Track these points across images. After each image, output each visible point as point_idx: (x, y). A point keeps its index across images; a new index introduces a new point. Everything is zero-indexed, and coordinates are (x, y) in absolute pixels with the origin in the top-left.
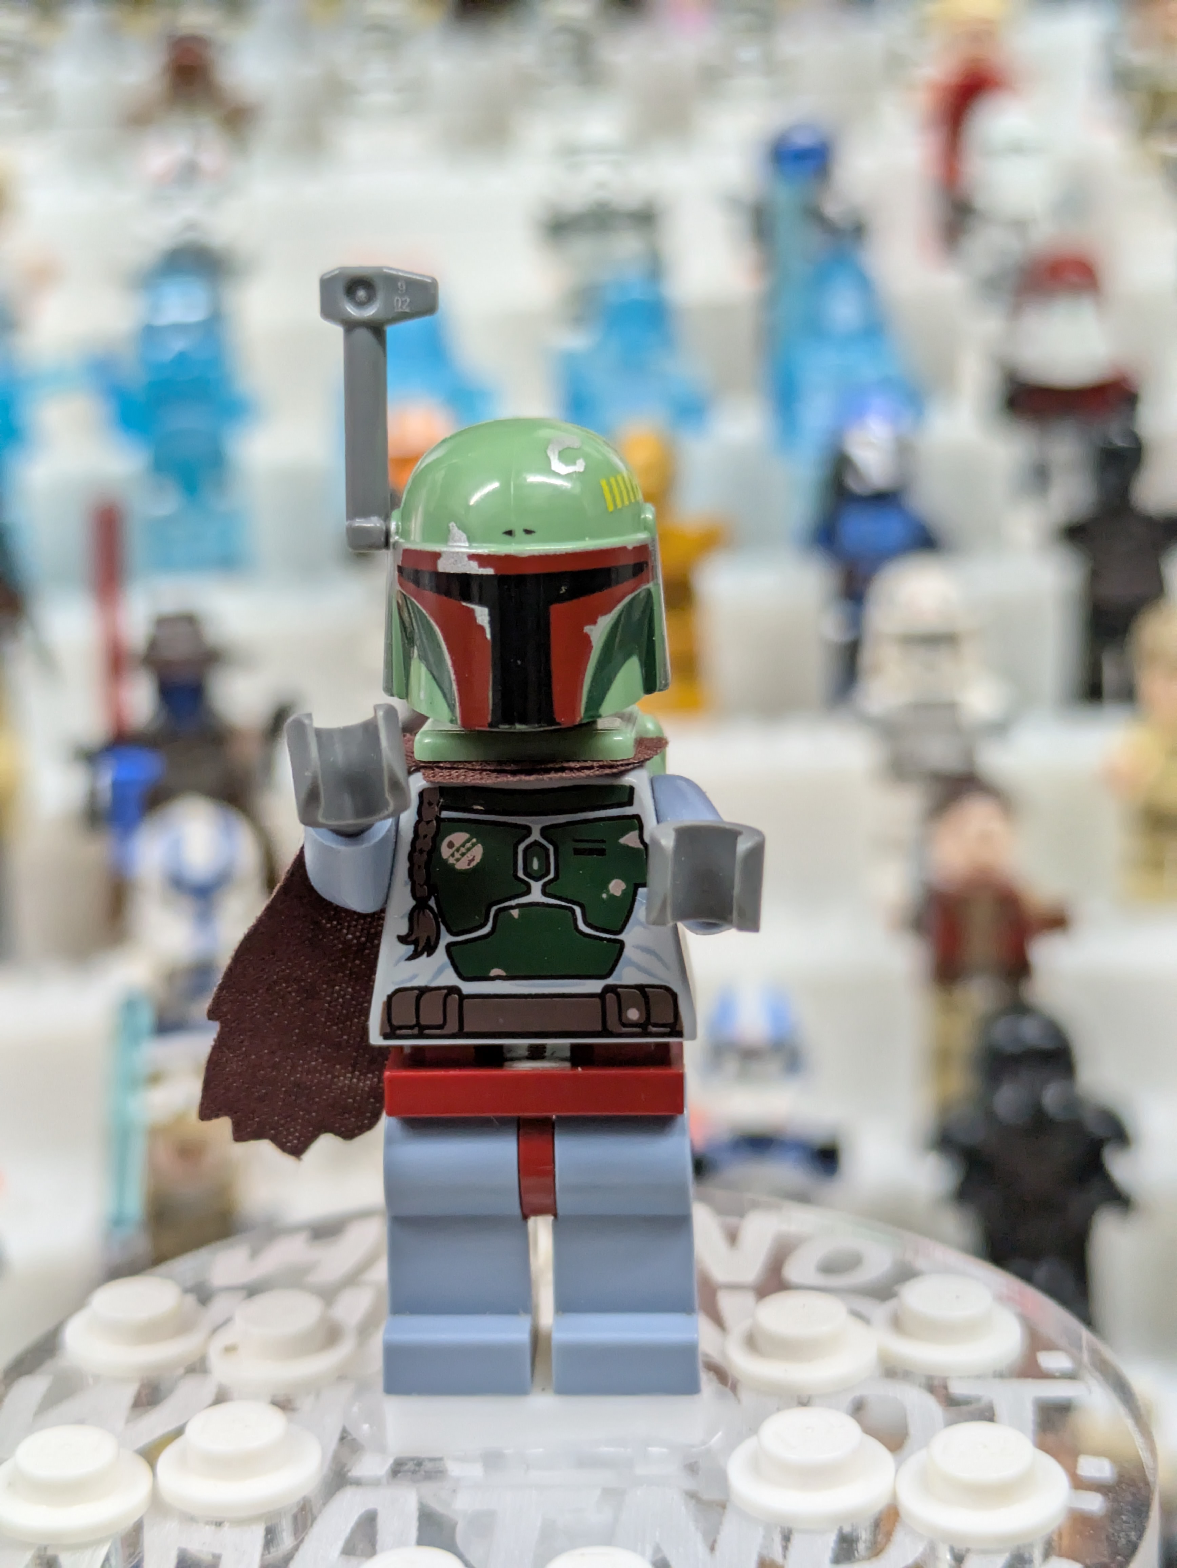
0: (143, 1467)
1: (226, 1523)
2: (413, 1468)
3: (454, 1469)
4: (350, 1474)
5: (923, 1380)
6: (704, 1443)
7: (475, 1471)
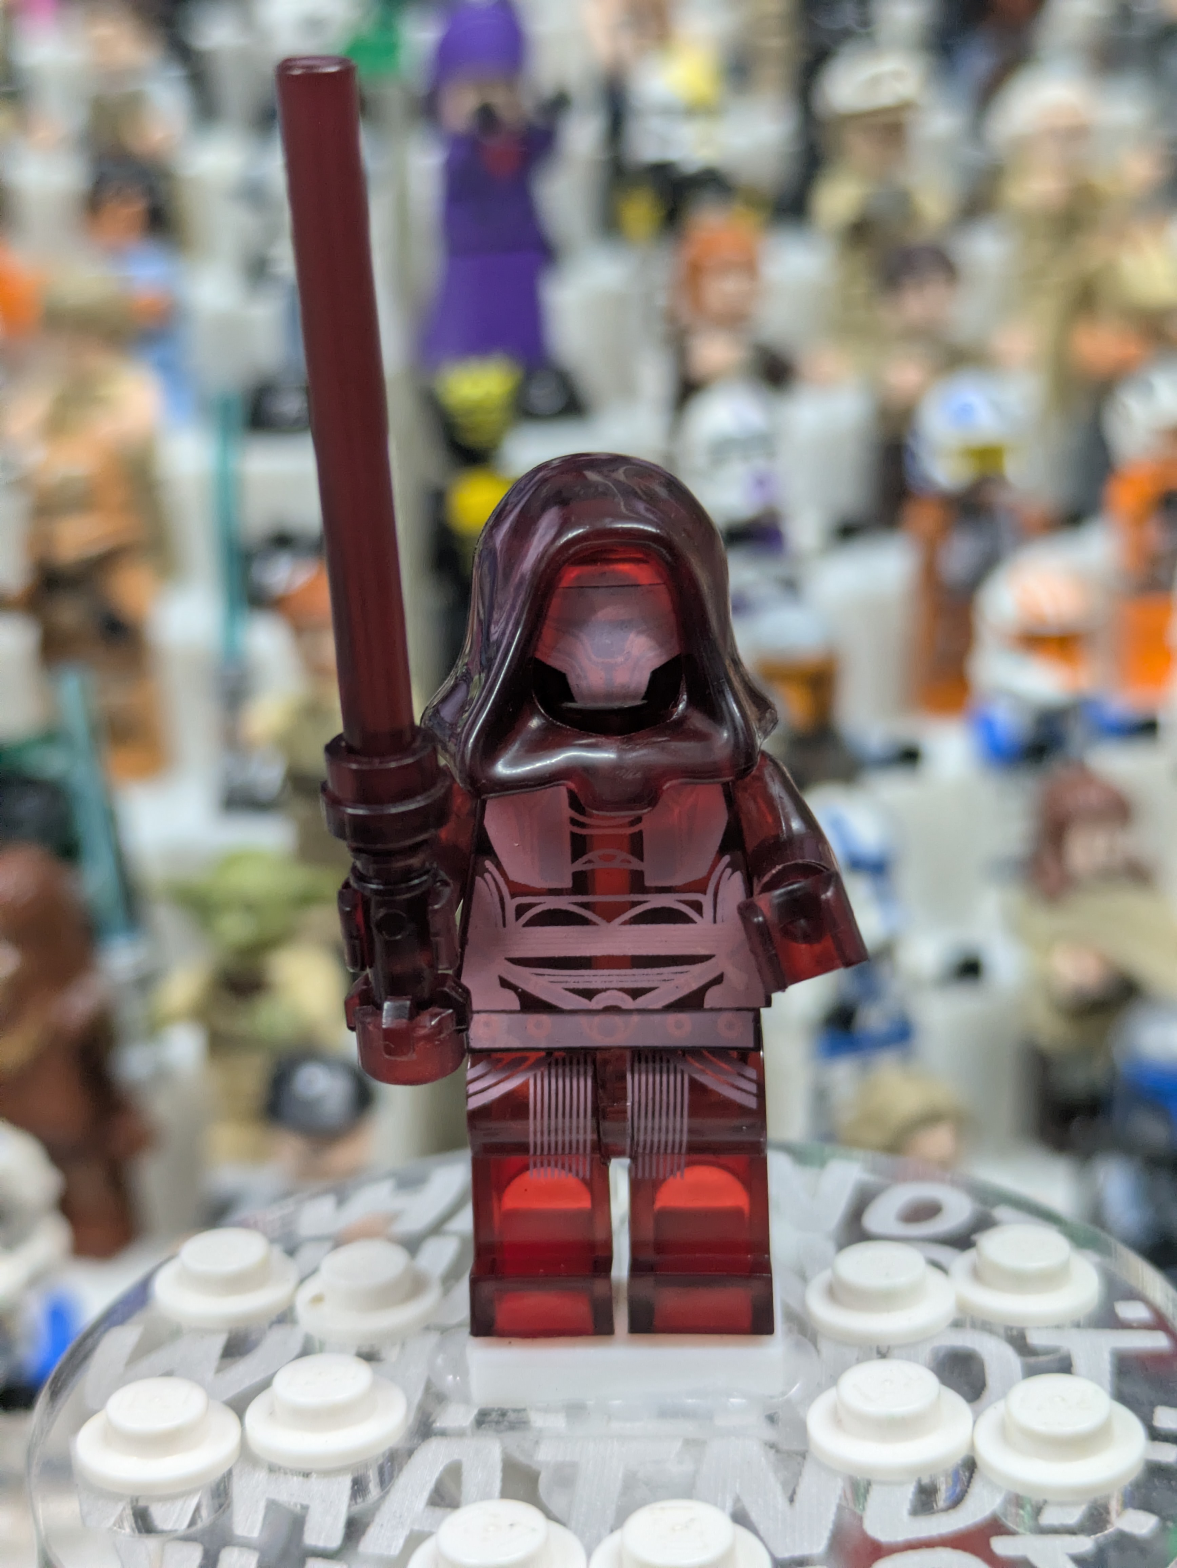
0: (231, 1418)
1: (313, 1474)
2: (496, 1419)
3: (537, 1420)
4: (434, 1425)
5: (1001, 1331)
6: (783, 1394)
7: (558, 1422)
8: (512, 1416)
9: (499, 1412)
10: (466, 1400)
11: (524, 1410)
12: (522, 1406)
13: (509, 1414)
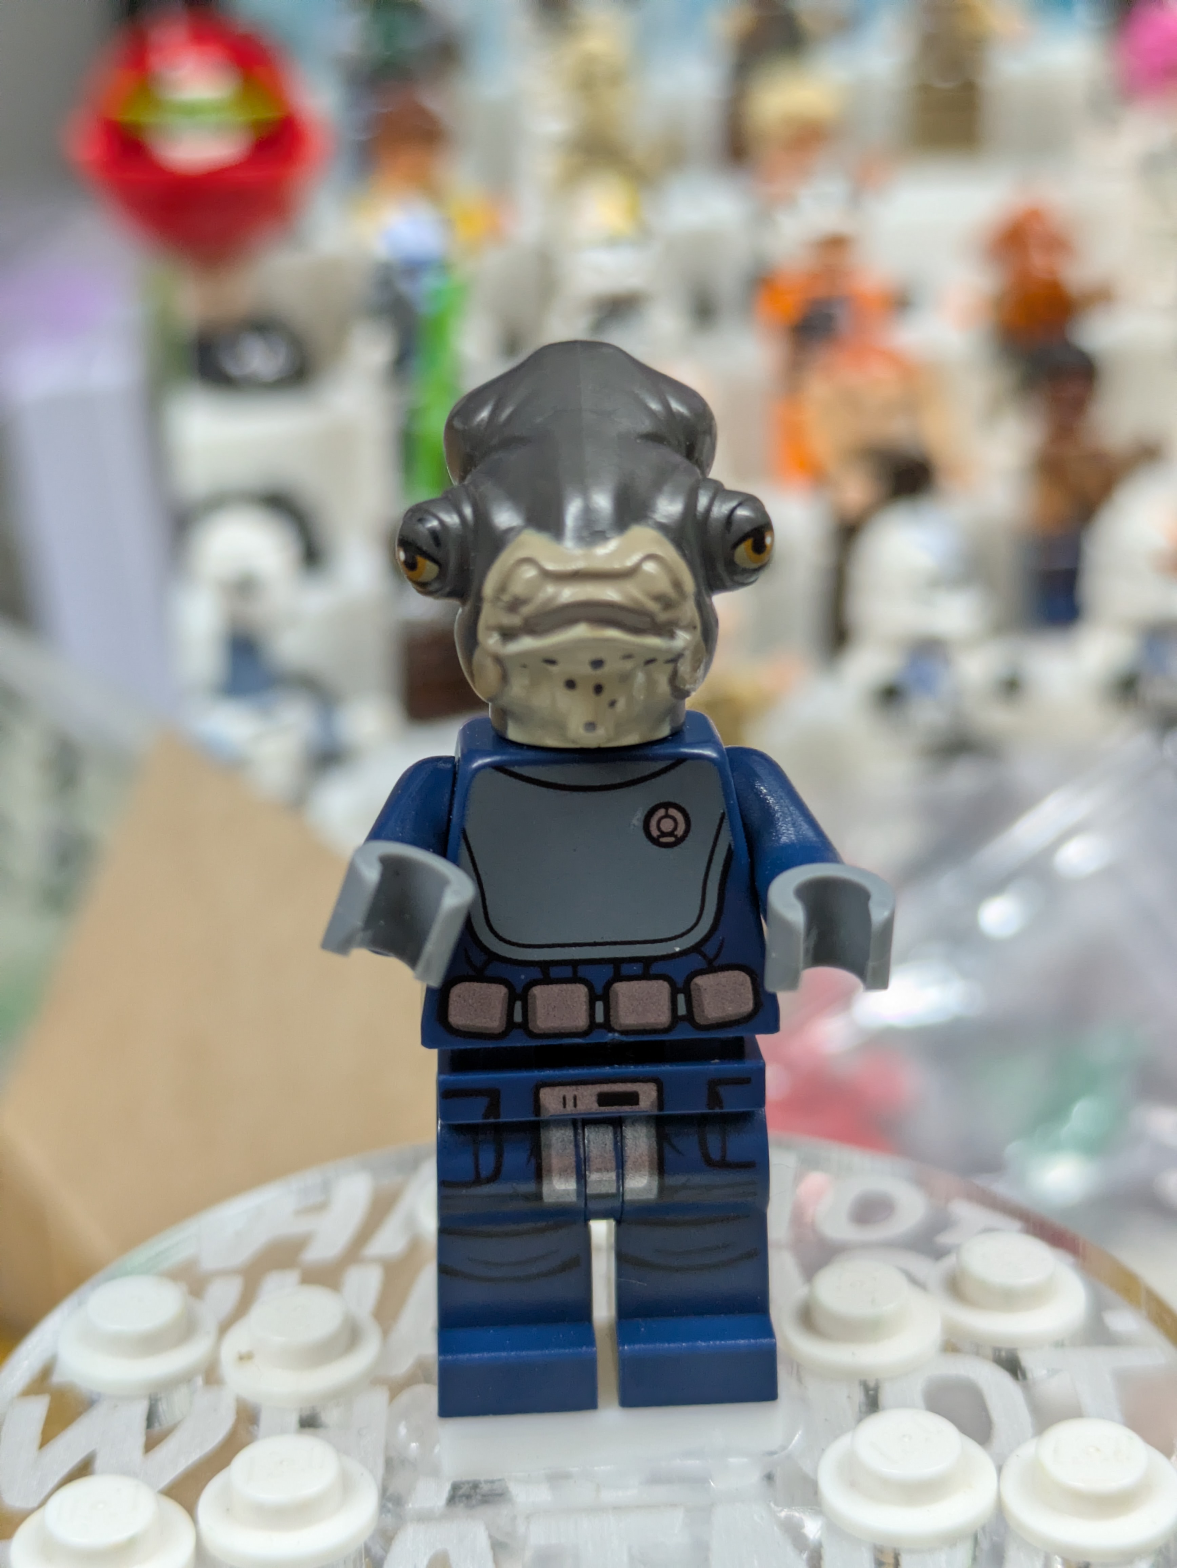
0: (178, 1513)
2: (471, 1492)
3: (518, 1492)
4: (408, 1507)
5: (989, 1353)
6: (784, 1448)
7: (542, 1495)
8: (485, 1488)
9: (471, 1485)
10: (435, 1472)
11: (500, 1480)
12: (496, 1477)
13: (481, 1486)
